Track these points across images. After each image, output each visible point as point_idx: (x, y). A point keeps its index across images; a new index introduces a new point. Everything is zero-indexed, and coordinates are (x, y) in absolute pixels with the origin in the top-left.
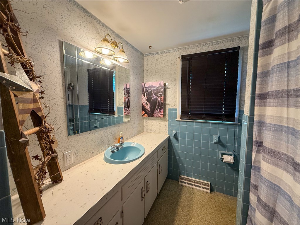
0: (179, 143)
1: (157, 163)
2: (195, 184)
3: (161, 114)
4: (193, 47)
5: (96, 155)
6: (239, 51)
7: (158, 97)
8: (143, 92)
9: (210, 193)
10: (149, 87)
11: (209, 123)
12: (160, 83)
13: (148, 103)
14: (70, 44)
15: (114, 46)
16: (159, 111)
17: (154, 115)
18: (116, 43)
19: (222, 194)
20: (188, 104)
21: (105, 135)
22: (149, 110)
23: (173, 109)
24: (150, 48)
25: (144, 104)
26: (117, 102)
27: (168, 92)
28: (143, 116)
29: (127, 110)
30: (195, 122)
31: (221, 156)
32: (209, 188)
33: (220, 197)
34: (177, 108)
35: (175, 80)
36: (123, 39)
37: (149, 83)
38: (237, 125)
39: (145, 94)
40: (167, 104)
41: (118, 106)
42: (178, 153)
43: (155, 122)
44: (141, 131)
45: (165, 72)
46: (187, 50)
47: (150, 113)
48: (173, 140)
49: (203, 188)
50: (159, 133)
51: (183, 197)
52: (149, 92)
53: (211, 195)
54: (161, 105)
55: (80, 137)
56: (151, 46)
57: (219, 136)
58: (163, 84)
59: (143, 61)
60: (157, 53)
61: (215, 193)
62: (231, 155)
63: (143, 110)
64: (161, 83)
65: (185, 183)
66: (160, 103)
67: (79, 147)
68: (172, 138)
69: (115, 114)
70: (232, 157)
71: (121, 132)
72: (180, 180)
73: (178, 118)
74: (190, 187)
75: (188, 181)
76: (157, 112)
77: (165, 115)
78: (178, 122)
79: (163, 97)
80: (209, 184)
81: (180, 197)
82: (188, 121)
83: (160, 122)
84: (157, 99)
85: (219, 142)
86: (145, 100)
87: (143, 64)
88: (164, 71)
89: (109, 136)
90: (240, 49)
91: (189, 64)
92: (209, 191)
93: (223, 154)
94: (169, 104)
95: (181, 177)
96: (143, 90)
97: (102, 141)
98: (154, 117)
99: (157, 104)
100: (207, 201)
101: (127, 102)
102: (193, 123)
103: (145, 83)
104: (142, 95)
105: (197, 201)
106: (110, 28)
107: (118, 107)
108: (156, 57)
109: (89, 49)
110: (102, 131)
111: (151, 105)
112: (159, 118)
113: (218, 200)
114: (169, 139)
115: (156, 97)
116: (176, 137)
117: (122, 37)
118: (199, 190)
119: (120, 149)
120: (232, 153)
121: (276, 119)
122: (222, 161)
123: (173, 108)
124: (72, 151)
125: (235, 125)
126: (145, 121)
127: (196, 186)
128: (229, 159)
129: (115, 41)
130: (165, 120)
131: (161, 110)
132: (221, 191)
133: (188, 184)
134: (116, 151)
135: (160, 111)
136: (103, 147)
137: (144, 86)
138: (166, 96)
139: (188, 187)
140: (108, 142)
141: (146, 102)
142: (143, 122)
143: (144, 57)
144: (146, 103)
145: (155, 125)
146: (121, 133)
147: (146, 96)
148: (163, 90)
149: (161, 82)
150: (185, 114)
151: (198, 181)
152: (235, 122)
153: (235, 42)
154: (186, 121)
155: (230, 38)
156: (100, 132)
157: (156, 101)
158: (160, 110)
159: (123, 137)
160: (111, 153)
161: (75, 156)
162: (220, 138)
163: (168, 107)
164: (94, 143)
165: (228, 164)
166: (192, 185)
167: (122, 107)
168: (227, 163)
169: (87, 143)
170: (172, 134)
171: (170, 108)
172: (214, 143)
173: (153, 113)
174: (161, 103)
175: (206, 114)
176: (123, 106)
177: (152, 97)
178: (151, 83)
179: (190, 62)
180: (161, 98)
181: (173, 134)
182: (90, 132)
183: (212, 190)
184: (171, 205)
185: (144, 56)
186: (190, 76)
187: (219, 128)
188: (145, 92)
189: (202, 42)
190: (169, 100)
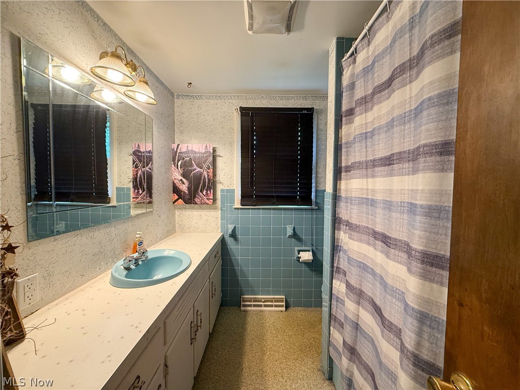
0: (238, 243)
1: (208, 280)
2: (265, 303)
3: (210, 199)
4: (256, 98)
5: (89, 280)
6: (313, 113)
7: (202, 170)
8: (174, 160)
9: (286, 311)
10: (187, 152)
11: (281, 209)
12: (206, 146)
13: (184, 180)
14: (37, 47)
15: (130, 69)
16: (204, 193)
17: (196, 200)
18: (135, 65)
19: (300, 308)
20: (252, 182)
21: (108, 239)
22: (187, 192)
23: (228, 191)
24: (189, 86)
25: (176, 182)
26: (116, 177)
27: (220, 162)
28: (174, 203)
29: (141, 192)
30: (262, 209)
31: (297, 254)
32: (284, 304)
33: (298, 313)
34: (235, 187)
35: (231, 144)
36: (141, 60)
37: (186, 145)
38: (314, 209)
39: (177, 163)
40: (218, 181)
41: (116, 185)
42: (237, 260)
43: (196, 212)
44: (170, 231)
45: (214, 129)
46: (248, 101)
47: (189, 198)
48: (230, 241)
49: (276, 306)
50: (205, 231)
51: (249, 327)
52: (186, 162)
53: (287, 313)
54: (209, 183)
55: (55, 243)
56: (191, 84)
57: (294, 227)
58: (212, 148)
59: (174, 105)
60: (200, 97)
61: (292, 310)
62: (309, 251)
63: (174, 192)
64: (208, 148)
65: (250, 306)
66: (207, 180)
67: (52, 265)
68: (227, 237)
69: (109, 203)
70: (311, 253)
71: (138, 232)
72: (242, 303)
73: (237, 204)
74: (257, 311)
75: (254, 301)
76: (202, 195)
77: (214, 200)
78: (237, 210)
79: (211, 170)
80: (283, 298)
81: (246, 328)
82: (252, 209)
83: (206, 213)
84: (201, 174)
85: (295, 235)
86: (177, 174)
87: (174, 111)
88: (212, 127)
89: (115, 240)
90: (315, 111)
91: (252, 122)
92: (284, 309)
93: (299, 251)
94: (221, 181)
95: (243, 298)
96: (175, 157)
97: (102, 250)
98: (197, 204)
99: (202, 182)
100: (283, 323)
101: (141, 178)
102: (259, 210)
103: (178, 145)
104: (173, 165)
105: (269, 327)
106: (117, 35)
107: (117, 188)
108: (198, 102)
109: (75, 65)
110: (102, 231)
111: (190, 183)
112: (205, 205)
113: (297, 317)
114: (222, 241)
115: (198, 169)
116: (233, 235)
117: (139, 56)
118: (270, 311)
119: (140, 263)
120: (310, 248)
121: (359, 192)
122: (299, 261)
123: (227, 188)
124: (36, 276)
125: (312, 209)
126: (177, 213)
127: (266, 306)
128: (307, 256)
129: (132, 61)
130: (216, 208)
131: (209, 192)
132: (298, 305)
133: (255, 306)
134: (134, 267)
135: (207, 193)
136: (102, 264)
137: (175, 150)
138: (216, 168)
139: (254, 311)
140: (112, 252)
141: (180, 178)
142: (174, 215)
143: (176, 100)
144: (181, 180)
145: (198, 218)
146: (139, 234)
147: (181, 168)
148: (211, 158)
149: (208, 146)
150: (247, 198)
151: (269, 298)
152: (311, 206)
153: (308, 101)
154: (249, 209)
155: (303, 94)
156: (97, 232)
157: (199, 177)
158: (207, 191)
159: (144, 242)
160: (125, 272)
161: (44, 286)
162: (296, 228)
163: (219, 187)
164: (85, 256)
165: (306, 263)
166: (261, 306)
167: (129, 189)
168: (304, 263)
169: (71, 257)
170: (227, 230)
171: (224, 188)
172: (288, 237)
173: (195, 197)
174: (209, 180)
175: (277, 197)
176: (131, 185)
177: (191, 170)
178: (190, 146)
179: (253, 119)
180: (208, 172)
181: (230, 231)
182: (77, 232)
183: (287, 307)
184: (233, 343)
185: (175, 97)
186: (253, 140)
187: (293, 215)
188: (178, 161)
189: (270, 93)
190: (221, 176)
